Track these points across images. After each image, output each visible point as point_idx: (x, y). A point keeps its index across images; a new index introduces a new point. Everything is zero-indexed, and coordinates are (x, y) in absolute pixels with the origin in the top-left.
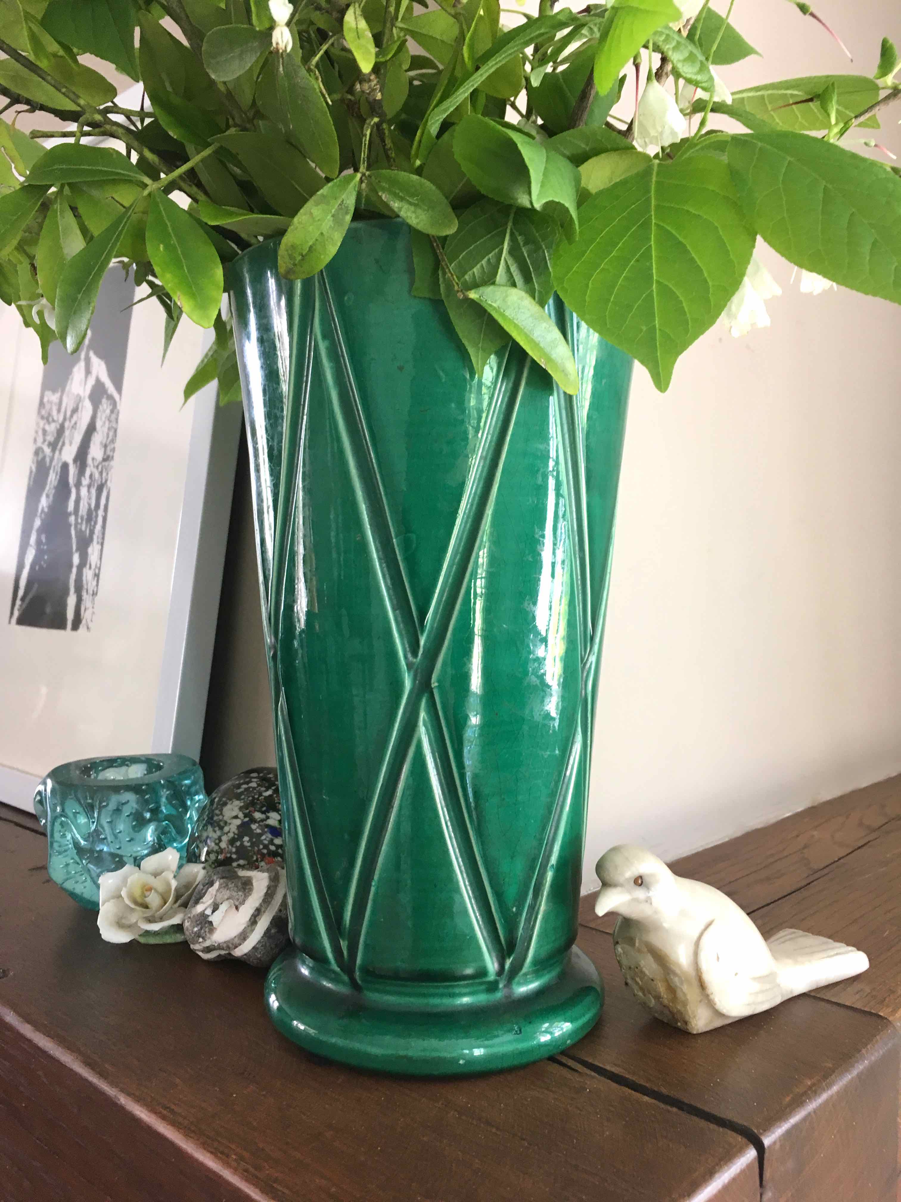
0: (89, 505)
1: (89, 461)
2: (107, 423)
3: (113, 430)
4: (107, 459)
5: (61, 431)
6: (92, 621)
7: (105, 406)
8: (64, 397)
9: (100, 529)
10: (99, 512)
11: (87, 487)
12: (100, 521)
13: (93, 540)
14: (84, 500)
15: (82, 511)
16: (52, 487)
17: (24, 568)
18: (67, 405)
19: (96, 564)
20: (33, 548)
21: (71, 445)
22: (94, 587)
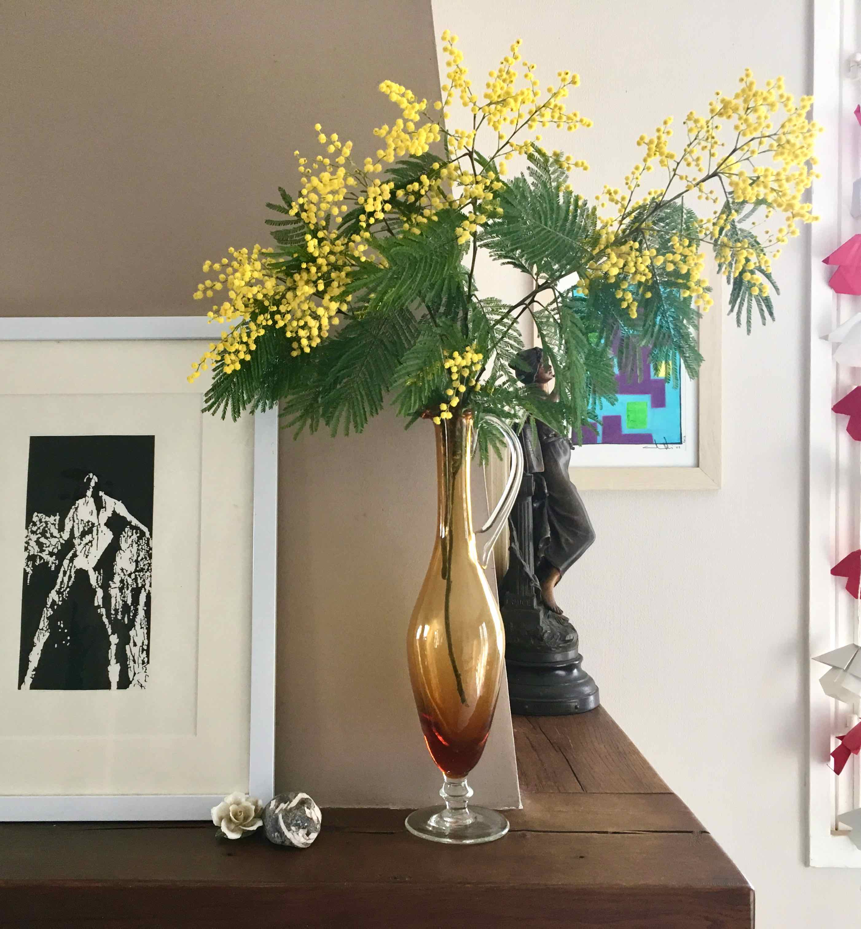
5: (68, 545)
6: (145, 681)
8: (67, 520)
9: (143, 619)
10: (138, 607)
11: (118, 589)
12: (141, 613)
13: (134, 626)
14: (116, 597)
15: (115, 605)
16: (65, 586)
17: (35, 646)
18: (73, 527)
19: (143, 643)
20: (46, 631)
21: (87, 557)
22: (144, 658)
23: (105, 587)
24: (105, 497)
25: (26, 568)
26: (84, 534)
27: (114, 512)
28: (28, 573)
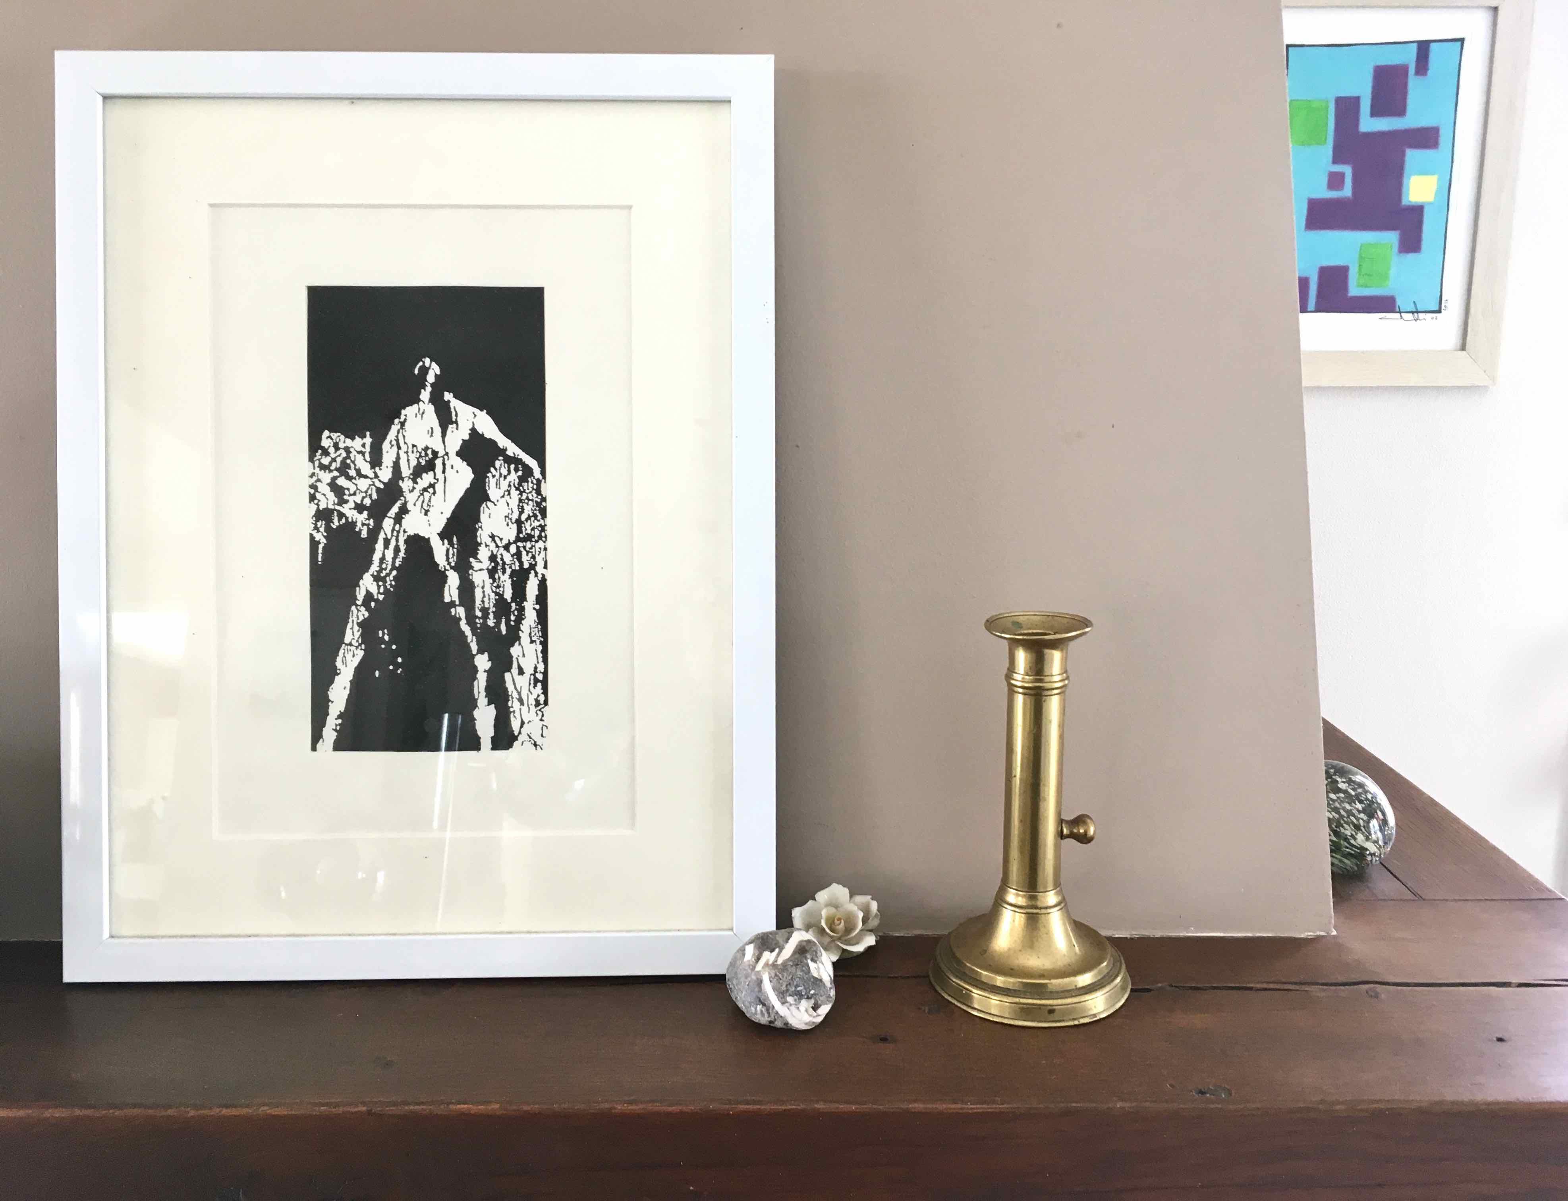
8: (386, 446)
9: (533, 625)
10: (525, 603)
11: (486, 571)
12: (530, 616)
13: (519, 638)
14: (483, 587)
15: (483, 602)
16: (389, 567)
17: (338, 674)
18: (398, 457)
19: (536, 668)
20: (357, 647)
21: (426, 514)
22: (538, 696)
23: (463, 568)
24: (456, 404)
25: (314, 533)
26: (418, 473)
27: (473, 431)
28: (319, 543)
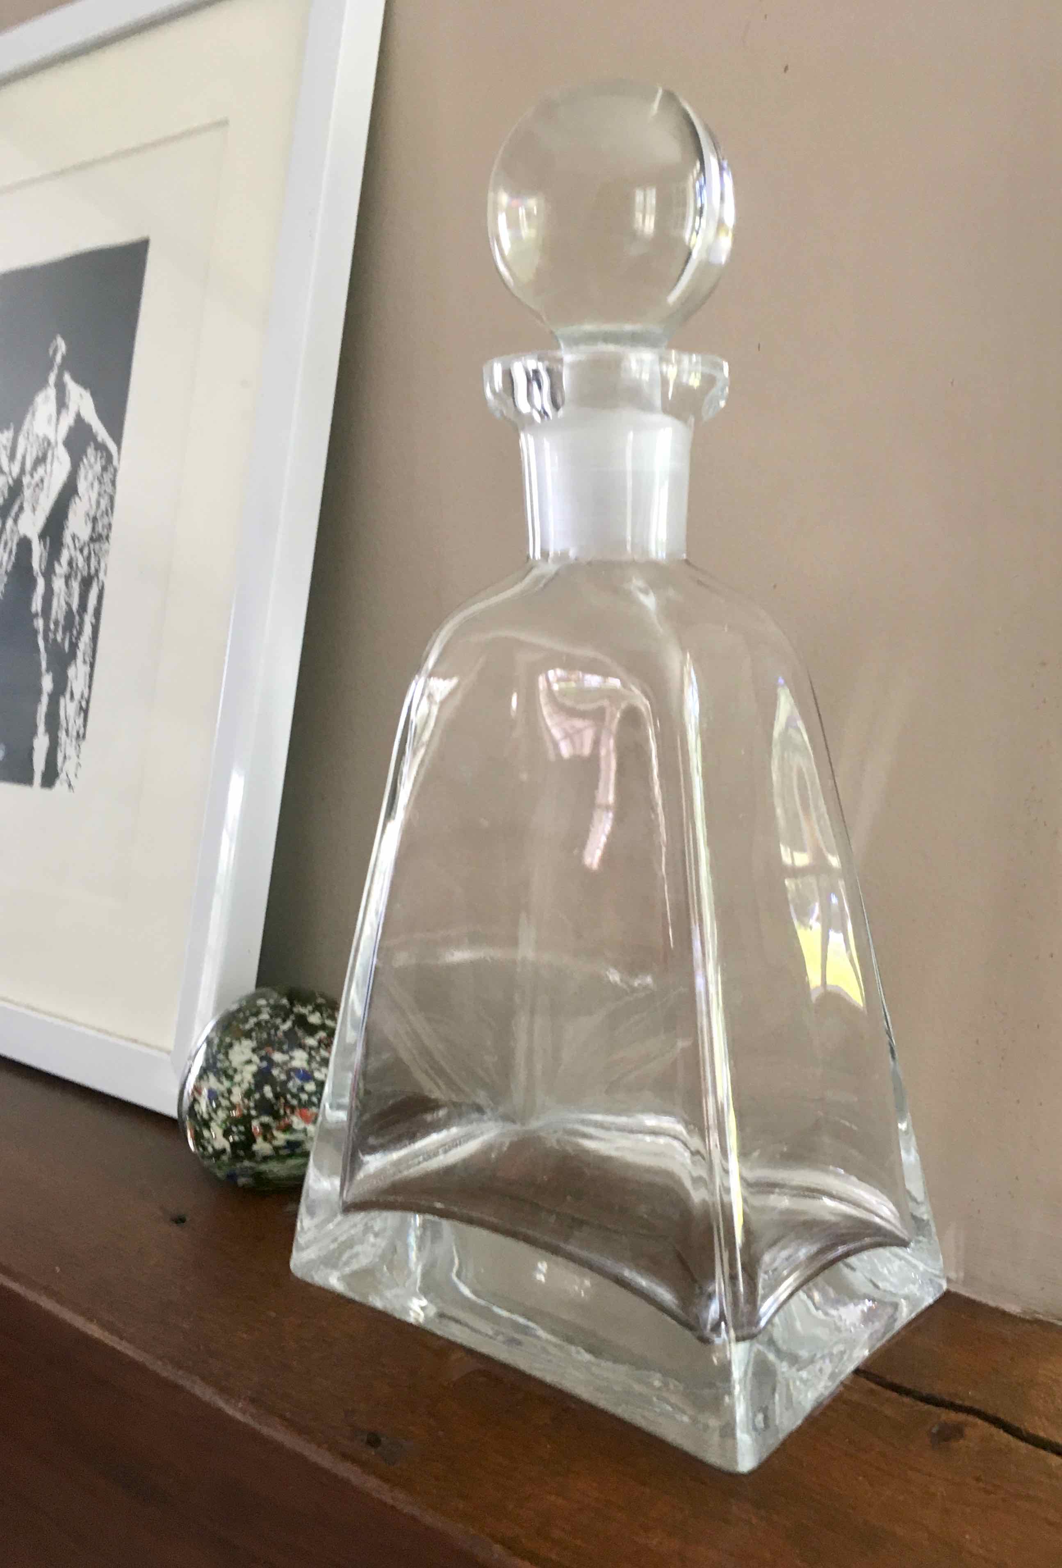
0: (68, 605)
1: (67, 539)
2: (96, 484)
3: (107, 498)
4: (97, 538)
6: (76, 775)
7: (92, 461)
8: (20, 438)
9: (88, 643)
10: (86, 616)
11: (64, 577)
12: (87, 631)
13: (76, 657)
14: (59, 596)
16: (3, 573)
18: (26, 451)
19: (82, 694)
21: (34, 512)
22: (80, 727)
24: (70, 385)
26: (36, 465)
27: (78, 415)
